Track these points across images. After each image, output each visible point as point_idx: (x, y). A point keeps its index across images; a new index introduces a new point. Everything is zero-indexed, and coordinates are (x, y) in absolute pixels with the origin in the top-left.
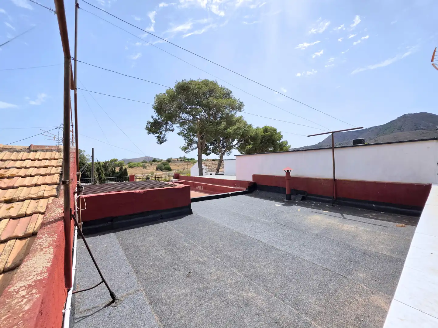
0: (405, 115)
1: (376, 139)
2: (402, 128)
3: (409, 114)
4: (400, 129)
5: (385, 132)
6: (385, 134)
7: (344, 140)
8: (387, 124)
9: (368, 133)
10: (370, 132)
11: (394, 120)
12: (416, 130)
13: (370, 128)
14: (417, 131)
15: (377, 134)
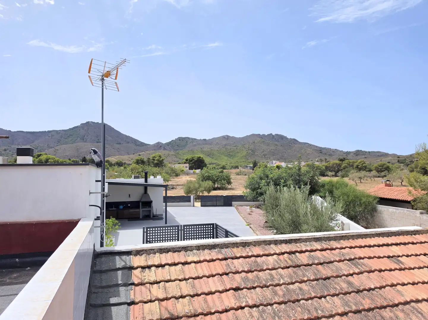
0: (88, 122)
1: (57, 148)
2: (85, 138)
3: (92, 122)
4: (83, 139)
5: (66, 140)
6: (66, 143)
7: (12, 144)
8: (70, 129)
9: (47, 137)
10: (49, 137)
11: (77, 127)
12: (97, 142)
13: (49, 132)
14: (98, 144)
15: (58, 142)
